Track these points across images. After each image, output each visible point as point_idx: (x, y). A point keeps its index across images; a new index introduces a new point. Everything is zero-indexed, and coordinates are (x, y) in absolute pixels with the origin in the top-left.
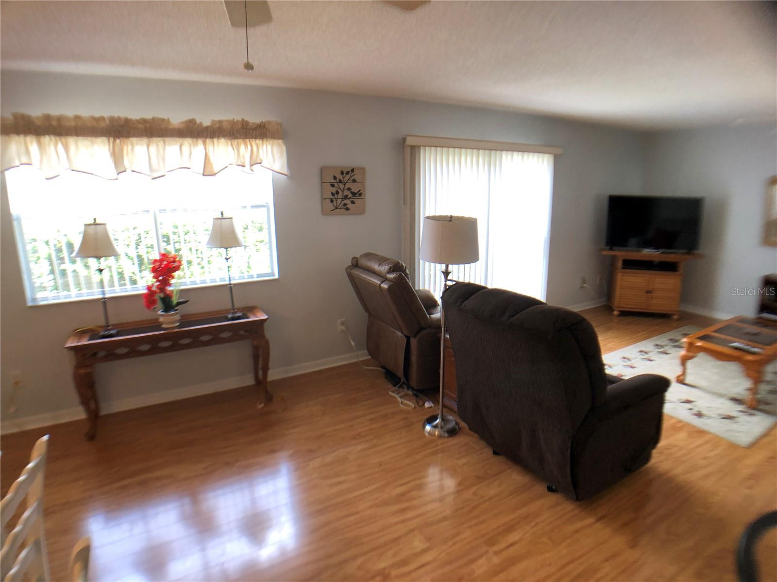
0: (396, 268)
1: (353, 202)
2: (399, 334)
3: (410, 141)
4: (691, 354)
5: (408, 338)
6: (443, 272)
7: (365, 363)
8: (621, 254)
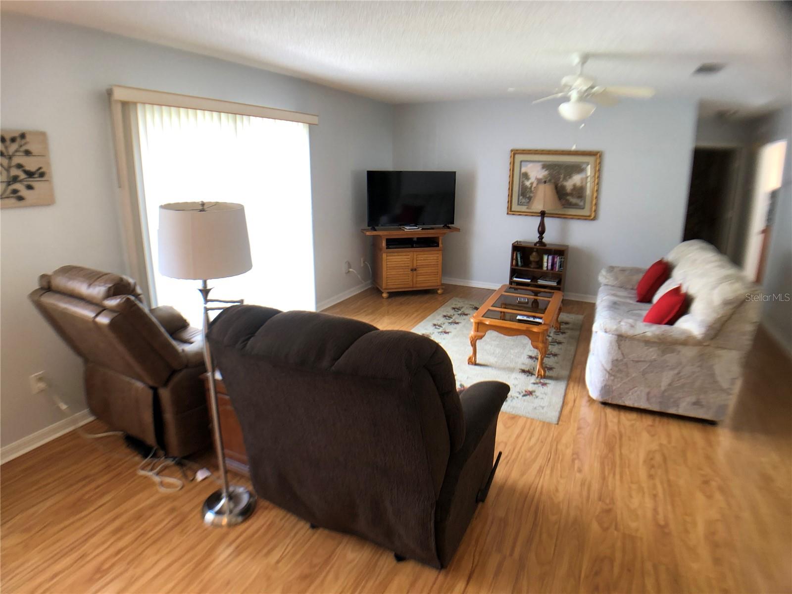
0: (119, 288)
1: (30, 187)
2: (139, 385)
3: (119, 95)
4: (479, 334)
5: (155, 390)
6: (200, 290)
7: (87, 428)
8: (385, 233)
